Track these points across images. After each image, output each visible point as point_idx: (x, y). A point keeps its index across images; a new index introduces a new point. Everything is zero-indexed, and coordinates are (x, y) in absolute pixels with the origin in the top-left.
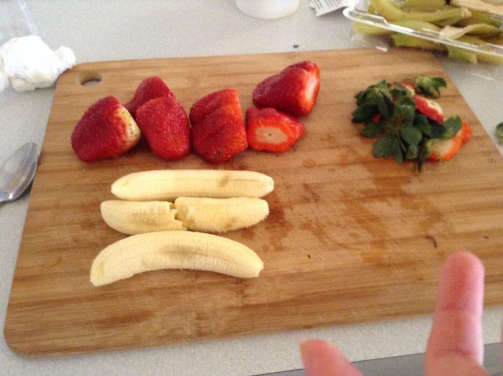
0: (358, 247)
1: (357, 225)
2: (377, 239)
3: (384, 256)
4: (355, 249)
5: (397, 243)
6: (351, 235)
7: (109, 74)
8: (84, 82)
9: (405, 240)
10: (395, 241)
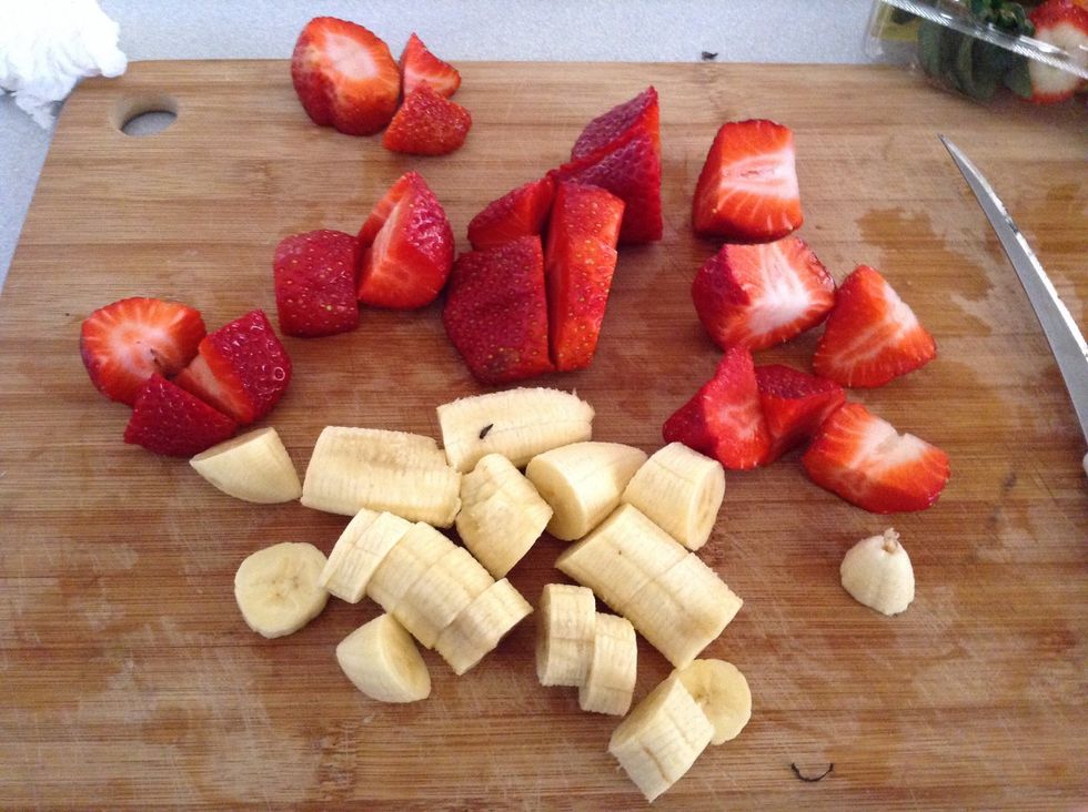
0: (821, 725)
1: (827, 653)
2: (878, 703)
3: (892, 763)
4: (810, 730)
5: (932, 723)
6: (805, 683)
7: (198, 102)
8: (127, 124)
9: (959, 715)
10: (927, 715)
